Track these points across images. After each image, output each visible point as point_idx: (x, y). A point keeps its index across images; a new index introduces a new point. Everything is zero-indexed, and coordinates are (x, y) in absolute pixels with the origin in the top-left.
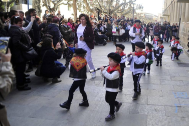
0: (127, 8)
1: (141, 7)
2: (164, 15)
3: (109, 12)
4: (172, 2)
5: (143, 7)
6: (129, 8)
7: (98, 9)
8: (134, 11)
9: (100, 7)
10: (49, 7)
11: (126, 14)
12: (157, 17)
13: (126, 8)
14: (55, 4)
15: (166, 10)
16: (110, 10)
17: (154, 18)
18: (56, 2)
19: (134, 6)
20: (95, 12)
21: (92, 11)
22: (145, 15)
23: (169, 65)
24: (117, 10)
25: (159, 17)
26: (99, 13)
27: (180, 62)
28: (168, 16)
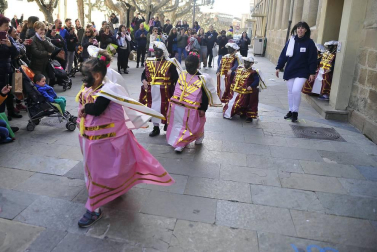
0: (184, 3)
1: (209, 2)
2: (254, 16)
3: (148, 10)
6: (187, 3)
7: (128, 5)
8: (196, 9)
11: (182, 14)
12: (240, 20)
13: (180, 5)
15: (257, 6)
16: (151, 6)
17: (235, 22)
20: (122, 10)
21: (115, 7)
22: (217, 16)
23: (271, 131)
24: (163, 9)
25: (244, 20)
26: (128, 11)
27: (296, 124)
28: (263, 17)
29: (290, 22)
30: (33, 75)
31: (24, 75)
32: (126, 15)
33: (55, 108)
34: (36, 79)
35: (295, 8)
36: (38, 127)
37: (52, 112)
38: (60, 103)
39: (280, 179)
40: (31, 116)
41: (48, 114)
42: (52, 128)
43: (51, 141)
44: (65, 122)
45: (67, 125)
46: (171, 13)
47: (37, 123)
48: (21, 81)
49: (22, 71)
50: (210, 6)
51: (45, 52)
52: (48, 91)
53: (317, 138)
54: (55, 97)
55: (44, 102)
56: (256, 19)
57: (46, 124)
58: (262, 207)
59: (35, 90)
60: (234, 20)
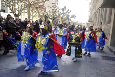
0: (65, 17)
1: (74, 17)
2: (89, 22)
3: (53, 18)
4: (95, 13)
5: (75, 17)
6: (66, 17)
7: (46, 16)
8: (69, 19)
9: (48, 15)
10: (15, 13)
11: (64, 21)
12: (85, 24)
14: (19, 12)
16: (54, 17)
17: (83, 25)
18: (20, 11)
19: (69, 14)
20: (44, 18)
21: (41, 17)
23: (94, 57)
24: (58, 18)
26: (46, 18)
27: (103, 55)
28: (92, 22)
30: (7, 34)
31: (4, 33)
32: (45, 19)
33: (15, 46)
34: (9, 36)
38: (17, 45)
39: (97, 73)
40: (5, 49)
41: (12, 49)
42: (14, 54)
43: (12, 58)
46: (61, 20)
47: (8, 52)
48: (3, 36)
49: (3, 32)
51: (13, 27)
52: (13, 40)
53: (111, 60)
54: (16, 42)
55: (11, 44)
57: (11, 53)
59: (8, 39)
60: (83, 24)
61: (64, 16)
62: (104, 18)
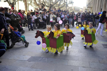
0: (63, 3)
3: (50, 6)
5: (73, 2)
6: (64, 3)
9: (44, 2)
10: (10, 2)
11: (62, 7)
12: (83, 9)
13: (61, 4)
15: (89, 4)
16: (51, 4)
21: (38, 5)
22: (74, 8)
23: (95, 46)
24: (55, 5)
25: (84, 9)
26: (43, 6)
27: (104, 44)
28: (91, 8)
29: (102, 9)
33: (21, 39)
35: (103, 4)
36: (14, 46)
37: (20, 41)
38: (22, 38)
39: (99, 61)
40: (12, 42)
43: (20, 50)
44: (25, 44)
45: (25, 45)
46: (58, 7)
50: (72, 4)
52: (19, 33)
54: (21, 36)
55: (17, 37)
56: (89, 8)
57: (17, 45)
58: (94, 69)
59: (14, 33)
60: (80, 9)
61: (61, 2)
62: (104, 4)
